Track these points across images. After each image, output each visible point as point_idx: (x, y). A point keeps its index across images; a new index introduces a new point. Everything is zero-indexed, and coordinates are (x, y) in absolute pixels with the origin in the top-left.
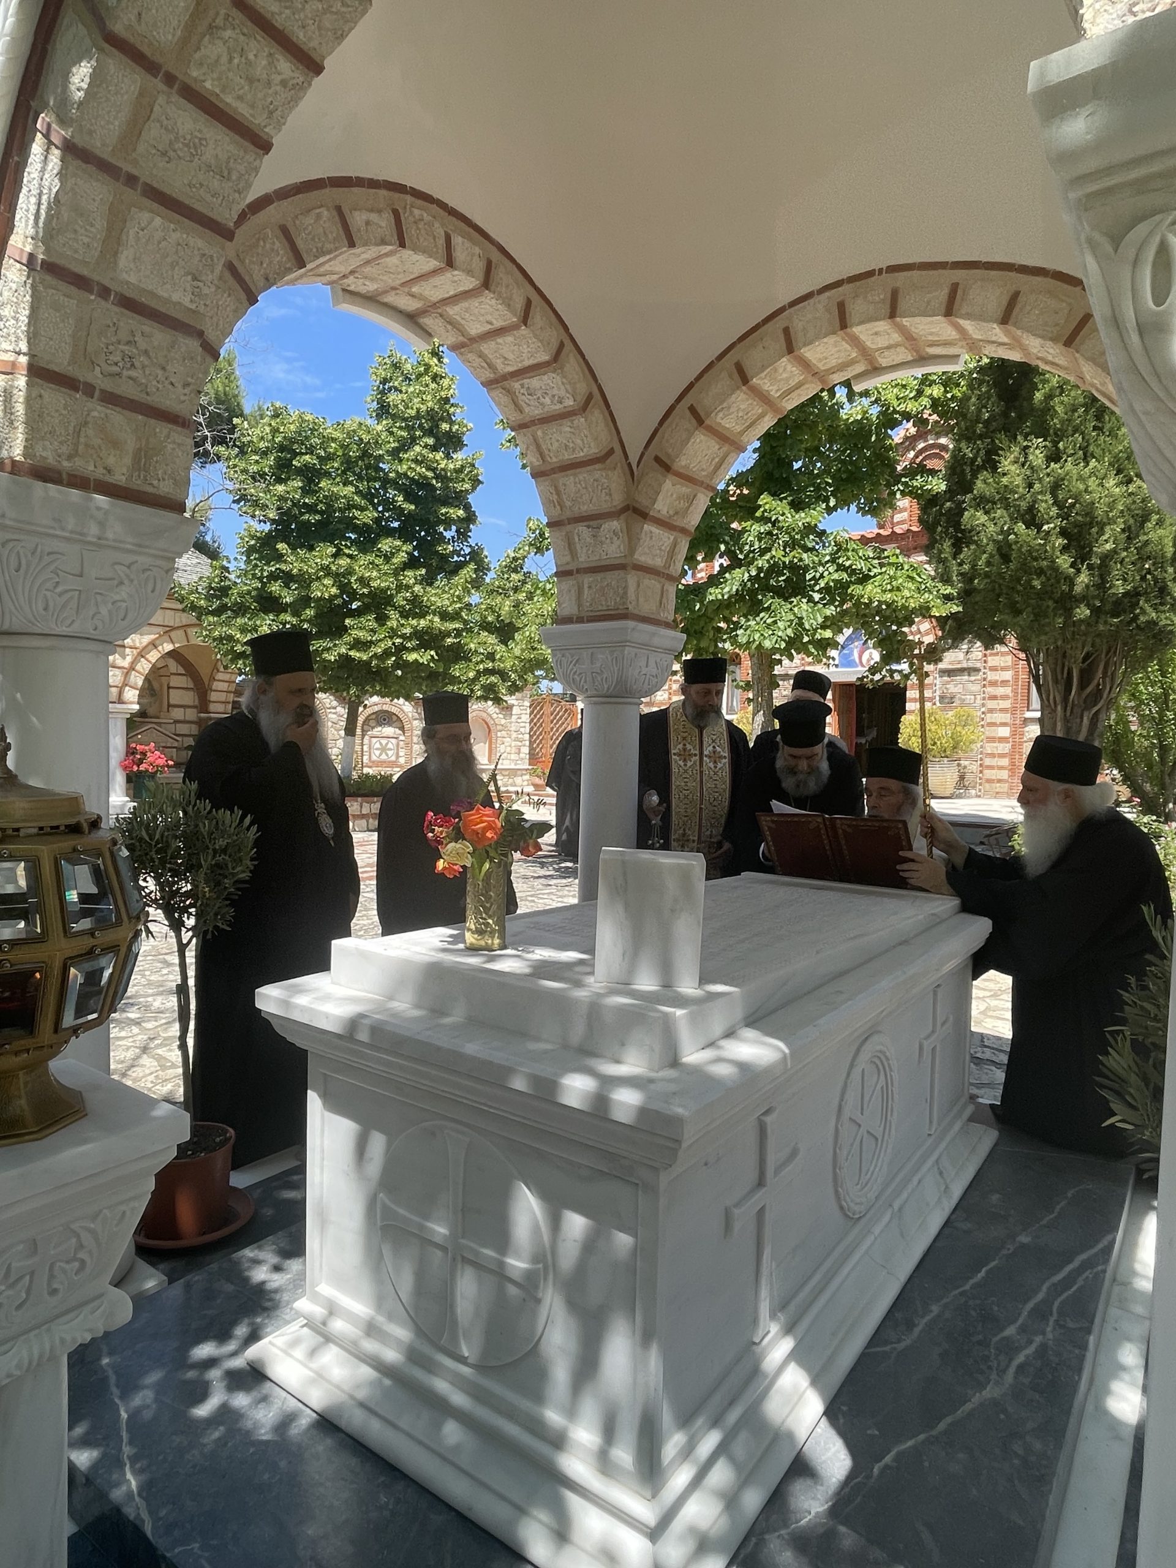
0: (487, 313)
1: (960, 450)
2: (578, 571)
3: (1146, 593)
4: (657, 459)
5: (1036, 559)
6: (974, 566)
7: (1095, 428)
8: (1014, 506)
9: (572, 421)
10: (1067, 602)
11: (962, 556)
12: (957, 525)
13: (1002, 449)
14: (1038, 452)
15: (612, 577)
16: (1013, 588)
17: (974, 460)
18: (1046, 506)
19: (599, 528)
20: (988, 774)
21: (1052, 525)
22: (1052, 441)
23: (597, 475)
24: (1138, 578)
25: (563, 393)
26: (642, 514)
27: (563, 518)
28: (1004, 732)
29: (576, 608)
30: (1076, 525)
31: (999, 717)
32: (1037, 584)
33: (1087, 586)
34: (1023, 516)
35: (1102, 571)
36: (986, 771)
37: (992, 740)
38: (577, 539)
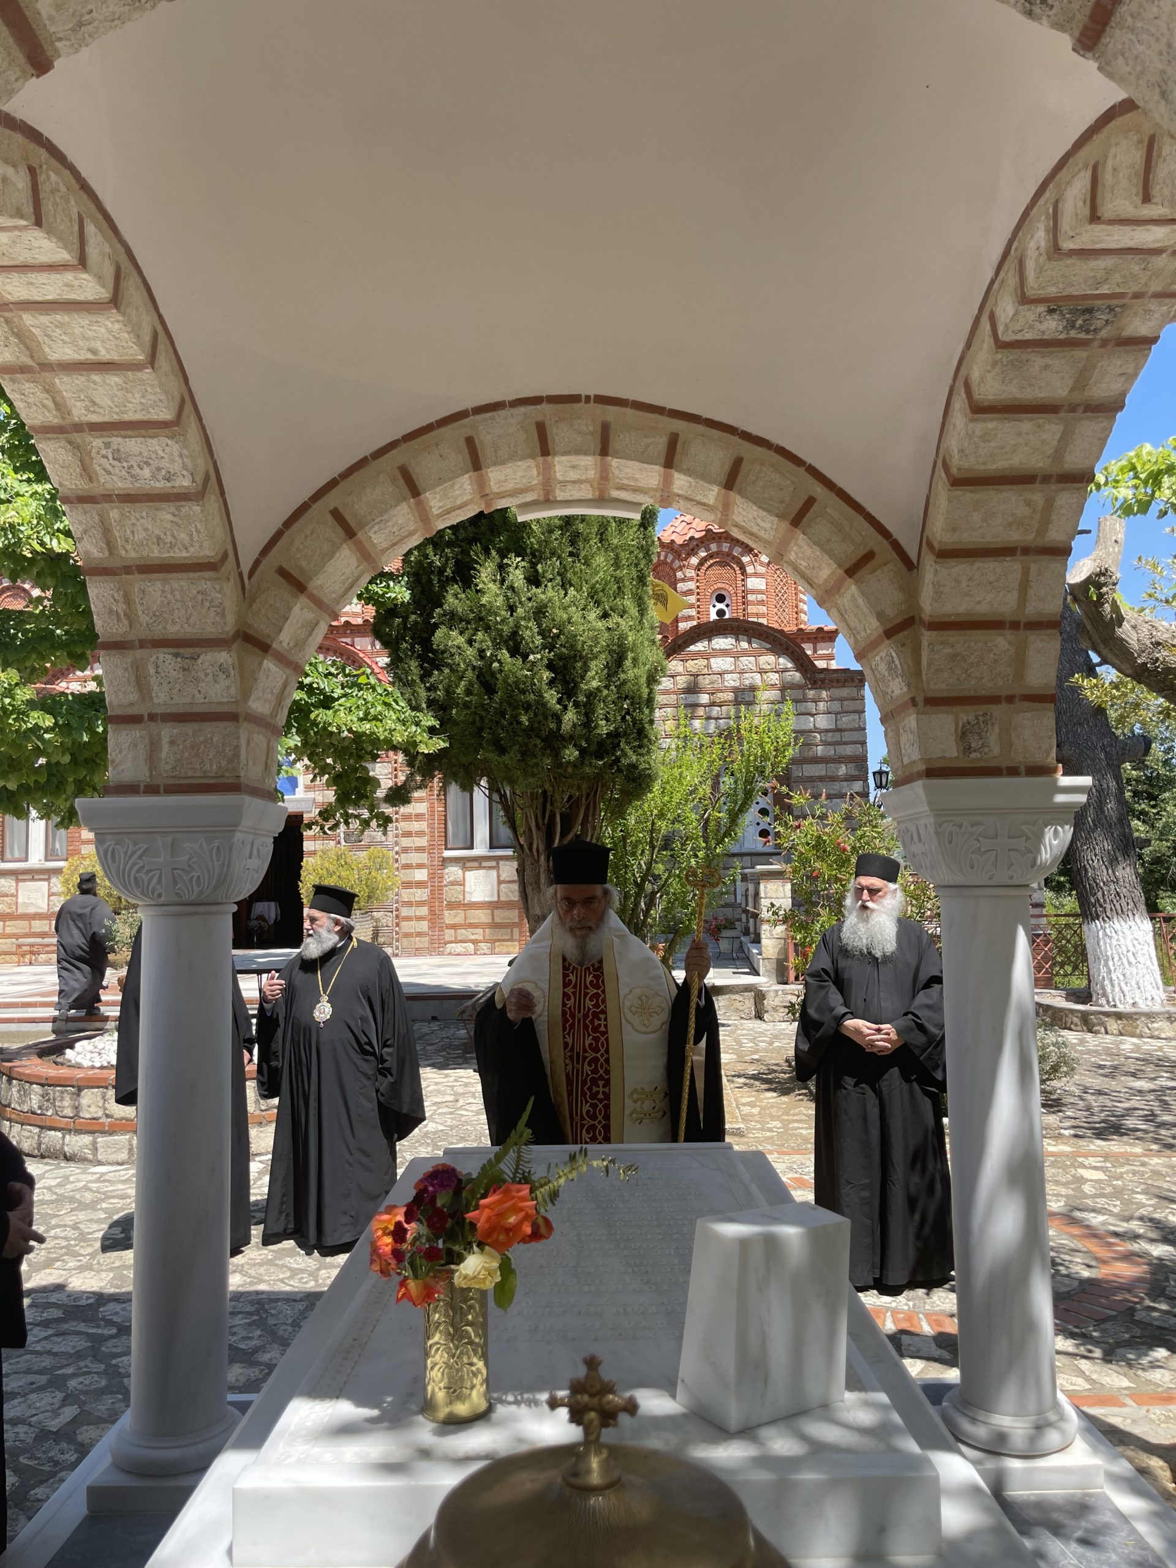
0: (94, 338)
1: (426, 556)
2: (152, 717)
3: (625, 733)
4: (282, 572)
5: (523, 692)
6: (449, 692)
7: (571, 554)
8: (497, 630)
9: (178, 509)
10: (555, 741)
11: (432, 680)
12: (426, 643)
13: (478, 563)
14: (517, 572)
15: (213, 731)
16: (497, 722)
17: (441, 570)
18: (530, 633)
19: (195, 658)
20: (406, 926)
21: (539, 656)
22: (530, 562)
23: (206, 585)
24: (619, 718)
25: (176, 467)
26: (264, 647)
27: (131, 637)
28: (421, 875)
29: (147, 774)
30: (560, 657)
31: (415, 858)
32: (524, 719)
33: (574, 725)
34: (506, 642)
35: (587, 711)
36: (404, 924)
37: (408, 885)
38: (152, 671)
